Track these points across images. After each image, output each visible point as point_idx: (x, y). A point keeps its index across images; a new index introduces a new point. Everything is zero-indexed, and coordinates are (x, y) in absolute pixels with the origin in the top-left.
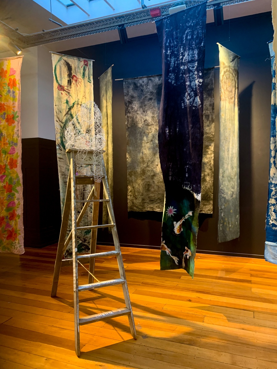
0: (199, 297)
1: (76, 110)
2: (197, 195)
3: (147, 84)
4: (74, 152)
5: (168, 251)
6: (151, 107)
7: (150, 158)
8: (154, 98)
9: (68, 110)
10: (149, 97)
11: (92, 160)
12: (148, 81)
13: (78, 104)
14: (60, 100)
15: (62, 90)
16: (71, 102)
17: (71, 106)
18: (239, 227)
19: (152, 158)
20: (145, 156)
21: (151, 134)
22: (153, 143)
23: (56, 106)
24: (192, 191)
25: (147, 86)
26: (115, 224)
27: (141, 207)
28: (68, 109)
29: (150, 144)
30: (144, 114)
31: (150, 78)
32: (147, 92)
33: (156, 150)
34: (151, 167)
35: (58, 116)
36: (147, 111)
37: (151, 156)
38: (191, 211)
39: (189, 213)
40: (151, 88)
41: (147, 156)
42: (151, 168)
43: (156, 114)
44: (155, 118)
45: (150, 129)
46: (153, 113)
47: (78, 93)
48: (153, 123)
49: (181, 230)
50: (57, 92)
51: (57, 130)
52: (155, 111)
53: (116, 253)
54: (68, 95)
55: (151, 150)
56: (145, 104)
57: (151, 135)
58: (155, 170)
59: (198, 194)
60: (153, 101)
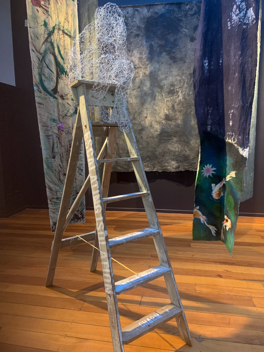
0: (227, 271)
1: (57, 37)
2: (243, 150)
3: (133, 15)
4: (85, 85)
5: (203, 219)
6: (138, 46)
7: (137, 108)
8: (141, 34)
9: (47, 36)
10: (135, 32)
11: (106, 100)
12: (134, 12)
13: (59, 29)
14: (36, 21)
15: (37, 6)
16: (51, 24)
17: (51, 30)
18: (252, 186)
19: (139, 109)
20: (131, 106)
21: (138, 78)
22: (141, 90)
23: (30, 28)
24: (236, 145)
25: (133, 18)
26: (149, 192)
27: (126, 167)
28: (47, 34)
29: (137, 91)
30: (130, 54)
31: (137, 8)
32: (133, 26)
33: (144, 99)
34: (138, 119)
35: (34, 43)
36: (132, 50)
37: (138, 107)
38: (234, 171)
39: (231, 174)
40: (138, 22)
41: (133, 106)
42: (139, 121)
43: (144, 55)
44: (143, 59)
45: (137, 72)
46: (141, 54)
47: (59, 13)
48: (141, 66)
49: (221, 195)
50: (31, 8)
51: (34, 63)
52: (143, 50)
53: (157, 233)
54: (46, 14)
55: (139, 99)
56: (130, 42)
57: (138, 81)
58: (143, 123)
59: (244, 148)
60: (140, 38)
